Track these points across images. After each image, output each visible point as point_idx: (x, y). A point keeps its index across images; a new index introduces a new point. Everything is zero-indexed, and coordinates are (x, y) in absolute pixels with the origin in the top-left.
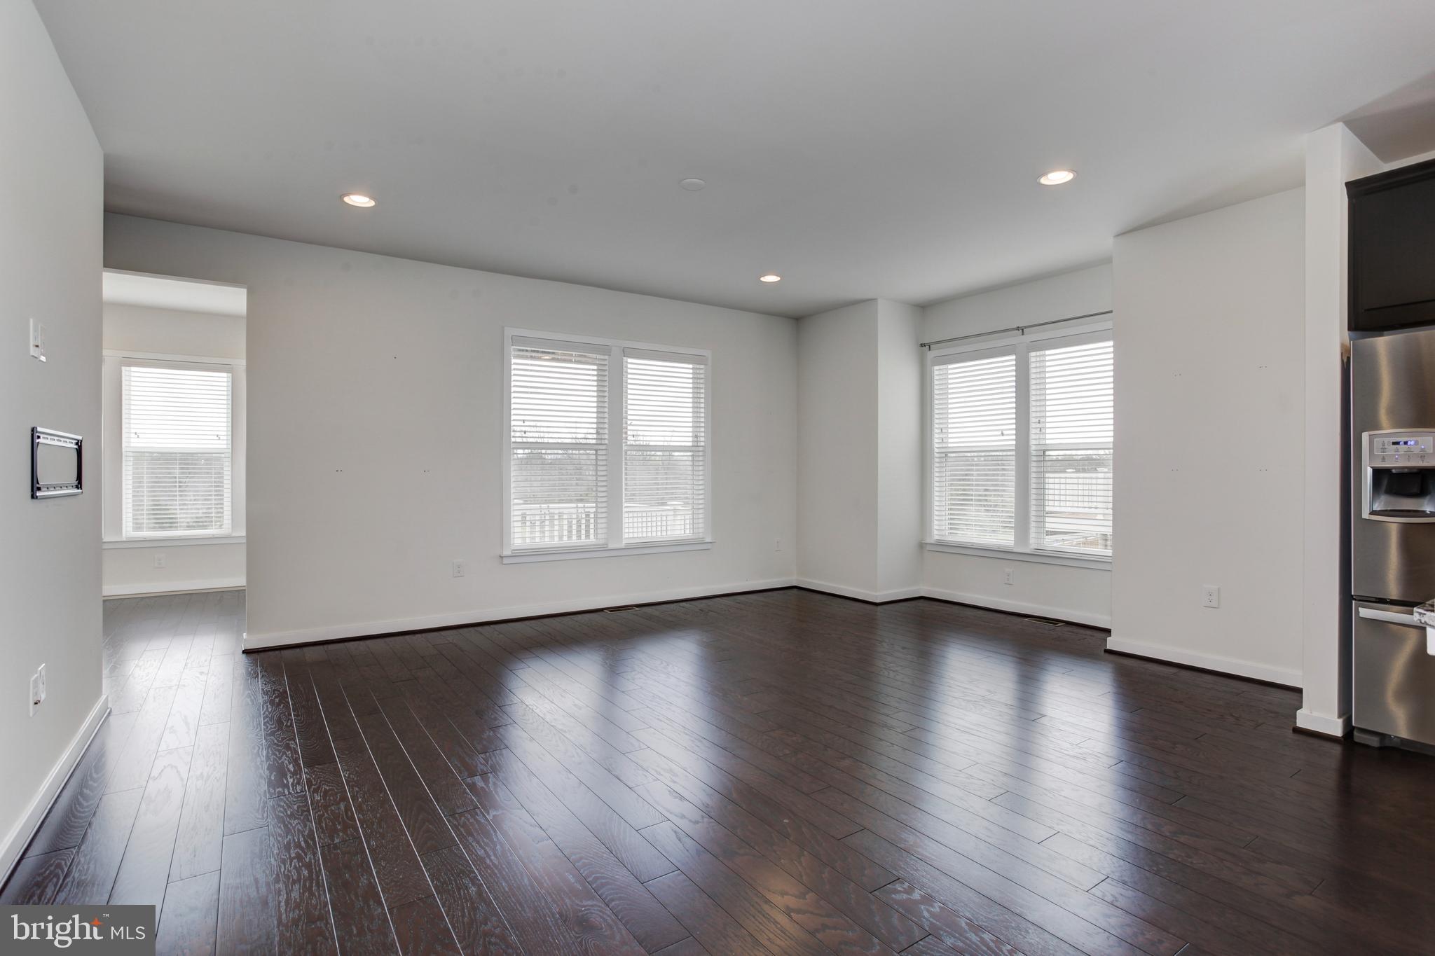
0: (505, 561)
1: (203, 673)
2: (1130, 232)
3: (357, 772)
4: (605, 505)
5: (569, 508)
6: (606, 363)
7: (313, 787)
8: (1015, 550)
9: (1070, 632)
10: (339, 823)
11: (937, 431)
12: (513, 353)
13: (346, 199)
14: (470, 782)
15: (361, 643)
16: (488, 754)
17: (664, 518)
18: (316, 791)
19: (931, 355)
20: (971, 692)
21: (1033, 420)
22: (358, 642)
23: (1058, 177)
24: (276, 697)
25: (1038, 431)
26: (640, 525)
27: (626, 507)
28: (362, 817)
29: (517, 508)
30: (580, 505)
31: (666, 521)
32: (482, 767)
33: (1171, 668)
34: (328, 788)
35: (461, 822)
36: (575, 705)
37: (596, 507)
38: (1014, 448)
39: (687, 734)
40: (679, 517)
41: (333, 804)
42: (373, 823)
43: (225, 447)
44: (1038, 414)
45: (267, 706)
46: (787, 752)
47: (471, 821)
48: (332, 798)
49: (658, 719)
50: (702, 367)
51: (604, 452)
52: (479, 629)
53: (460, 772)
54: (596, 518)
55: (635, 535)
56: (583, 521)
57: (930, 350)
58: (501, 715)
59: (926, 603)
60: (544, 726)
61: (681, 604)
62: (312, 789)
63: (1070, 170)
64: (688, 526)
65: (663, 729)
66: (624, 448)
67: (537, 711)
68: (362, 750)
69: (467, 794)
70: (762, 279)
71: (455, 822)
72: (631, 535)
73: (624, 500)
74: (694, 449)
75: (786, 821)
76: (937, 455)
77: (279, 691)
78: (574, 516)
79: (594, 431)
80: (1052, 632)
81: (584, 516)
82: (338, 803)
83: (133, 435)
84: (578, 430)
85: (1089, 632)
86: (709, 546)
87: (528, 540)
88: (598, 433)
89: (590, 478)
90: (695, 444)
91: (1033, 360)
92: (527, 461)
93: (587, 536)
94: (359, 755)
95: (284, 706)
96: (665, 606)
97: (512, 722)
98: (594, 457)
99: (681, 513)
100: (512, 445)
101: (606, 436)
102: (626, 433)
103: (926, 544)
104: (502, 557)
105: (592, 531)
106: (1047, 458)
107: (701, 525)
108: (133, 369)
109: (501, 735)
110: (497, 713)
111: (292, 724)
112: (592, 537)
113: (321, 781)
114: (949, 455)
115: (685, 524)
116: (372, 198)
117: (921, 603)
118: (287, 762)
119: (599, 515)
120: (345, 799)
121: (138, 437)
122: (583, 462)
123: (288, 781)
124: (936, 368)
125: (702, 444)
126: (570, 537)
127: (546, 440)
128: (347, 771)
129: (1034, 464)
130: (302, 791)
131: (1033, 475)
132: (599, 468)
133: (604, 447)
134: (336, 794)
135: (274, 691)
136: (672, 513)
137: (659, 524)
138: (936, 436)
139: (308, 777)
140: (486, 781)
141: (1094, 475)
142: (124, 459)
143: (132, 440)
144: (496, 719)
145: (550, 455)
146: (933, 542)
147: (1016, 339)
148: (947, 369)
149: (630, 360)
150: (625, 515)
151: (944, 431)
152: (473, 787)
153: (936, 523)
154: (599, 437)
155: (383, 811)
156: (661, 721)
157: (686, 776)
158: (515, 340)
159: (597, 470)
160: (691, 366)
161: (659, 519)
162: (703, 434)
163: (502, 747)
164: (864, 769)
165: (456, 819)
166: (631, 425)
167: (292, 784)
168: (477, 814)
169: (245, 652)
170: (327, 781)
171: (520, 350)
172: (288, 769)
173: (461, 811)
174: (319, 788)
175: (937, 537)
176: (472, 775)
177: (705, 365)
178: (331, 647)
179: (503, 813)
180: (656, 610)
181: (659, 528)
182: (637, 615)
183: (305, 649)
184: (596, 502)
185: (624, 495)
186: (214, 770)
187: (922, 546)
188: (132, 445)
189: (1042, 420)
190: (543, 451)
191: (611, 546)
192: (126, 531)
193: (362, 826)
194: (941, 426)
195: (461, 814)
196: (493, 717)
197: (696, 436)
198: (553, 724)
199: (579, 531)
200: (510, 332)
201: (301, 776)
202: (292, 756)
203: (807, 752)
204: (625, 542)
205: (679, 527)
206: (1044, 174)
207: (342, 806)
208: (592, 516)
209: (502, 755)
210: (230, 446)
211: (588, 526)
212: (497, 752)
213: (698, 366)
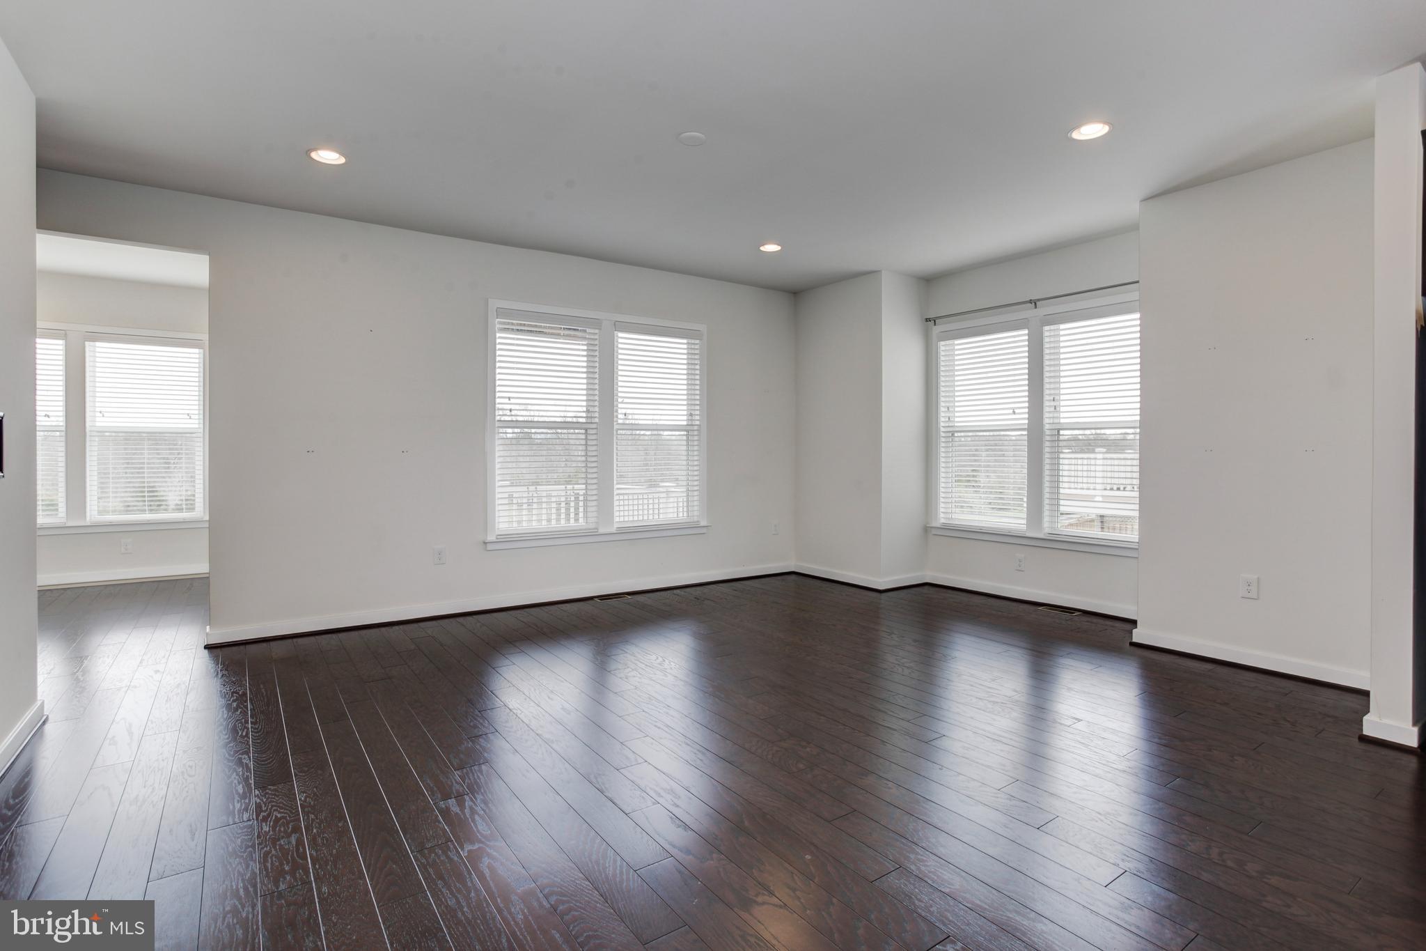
0: (490, 547)
1: (158, 671)
2: (1160, 195)
3: (315, 794)
4: (595, 487)
5: (558, 491)
6: (596, 337)
7: (263, 814)
8: (1028, 535)
9: (1088, 622)
10: (288, 864)
11: (942, 409)
12: (498, 326)
13: (314, 155)
14: (443, 806)
15: (334, 636)
16: (465, 770)
17: (656, 501)
18: (265, 819)
19: (936, 330)
20: (996, 692)
21: (1046, 398)
22: (330, 635)
23: (1092, 131)
24: (234, 701)
25: (1052, 409)
26: (631, 508)
27: (618, 489)
28: (315, 854)
29: (501, 490)
30: (569, 487)
31: (659, 503)
32: (458, 787)
33: (1203, 663)
34: (279, 816)
35: (430, 861)
36: (563, 709)
37: (586, 489)
38: (1026, 427)
39: (688, 745)
40: (671, 500)
41: (283, 837)
42: (326, 863)
43: (197, 426)
44: (1052, 392)
45: (223, 711)
46: (801, 766)
47: (442, 858)
48: (282, 829)
49: (656, 726)
50: (697, 342)
51: (594, 431)
52: (461, 620)
53: (432, 795)
54: (585, 500)
55: (626, 519)
56: (572, 504)
57: (935, 325)
58: (481, 721)
59: (933, 590)
60: (529, 735)
61: (675, 591)
62: (261, 817)
63: (1105, 123)
64: (681, 509)
65: (661, 738)
66: (616, 427)
67: (522, 716)
68: (323, 765)
69: (439, 822)
70: (762, 248)
71: (424, 861)
72: (622, 519)
73: (615, 482)
74: (689, 428)
75: (808, 857)
76: (943, 434)
77: (238, 693)
78: (563, 499)
79: (585, 409)
80: (1069, 623)
81: (573, 499)
82: (289, 836)
83: (98, 414)
84: (568, 409)
85: (1109, 623)
86: (704, 530)
87: (515, 525)
88: (588, 411)
89: (579, 459)
90: (690, 423)
91: (1046, 334)
92: (517, 441)
93: (577, 520)
94: (320, 772)
95: (241, 712)
96: (658, 593)
97: (494, 730)
98: (583, 437)
99: (674, 495)
100: (497, 424)
101: (597, 415)
102: (617, 411)
103: (931, 527)
104: (485, 543)
105: (581, 515)
106: (1061, 438)
107: (696, 508)
108: (98, 344)
109: (481, 746)
110: (476, 719)
111: (247, 734)
112: (581, 520)
113: (272, 806)
114: (956, 435)
115: (678, 508)
116: (342, 154)
117: (925, 590)
118: (236, 782)
119: (589, 498)
120: (297, 829)
121: (103, 416)
122: (572, 442)
123: (234, 806)
124: (942, 343)
125: (698, 423)
126: (558, 520)
127: (536, 419)
128: (304, 792)
129: (1047, 444)
130: (249, 820)
131: (1047, 455)
132: (589, 448)
133: (594, 426)
134: (288, 823)
135: (233, 693)
136: (664, 495)
137: (651, 506)
138: (942, 414)
139: (258, 801)
140: (461, 804)
141: (1092, 456)
142: (88, 438)
143: (97, 419)
144: (475, 727)
145: (539, 434)
146: (939, 526)
147: (1029, 312)
148: (954, 345)
149: (620, 335)
150: (616, 498)
151: (951, 409)
152: (446, 813)
153: (942, 505)
154: (589, 415)
155: (339, 847)
156: (659, 728)
157: (690, 799)
158: (501, 313)
159: (586, 450)
160: (685, 341)
161: (651, 501)
162: (698, 412)
163: (482, 761)
164: (890, 788)
165: (423, 856)
166: (622, 403)
167: (239, 811)
168: (449, 848)
169: (207, 647)
170: (279, 806)
171: (504, 323)
172: (237, 791)
173: (430, 845)
174: (269, 815)
175: (943, 521)
176: (446, 797)
177: (700, 340)
178: (300, 641)
179: (479, 848)
180: (649, 598)
181: (651, 512)
182: (629, 604)
183: (272, 644)
184: (586, 484)
185: (615, 477)
186: (152, 792)
187: (927, 530)
188: (98, 424)
189: (1057, 398)
190: (533, 431)
191: (602, 530)
192: (91, 516)
193: (314, 865)
194: (947, 404)
195: (431, 850)
196: (472, 724)
197: (691, 415)
198: (539, 732)
199: (568, 514)
200: (495, 304)
201: (250, 800)
202: (243, 774)
203: (824, 767)
204: (616, 526)
205: (671, 510)
206: (1078, 127)
207: (293, 840)
208: (581, 498)
209: (481, 771)
210: (202, 426)
211: (577, 509)
212: (476, 768)
213: (693, 341)
